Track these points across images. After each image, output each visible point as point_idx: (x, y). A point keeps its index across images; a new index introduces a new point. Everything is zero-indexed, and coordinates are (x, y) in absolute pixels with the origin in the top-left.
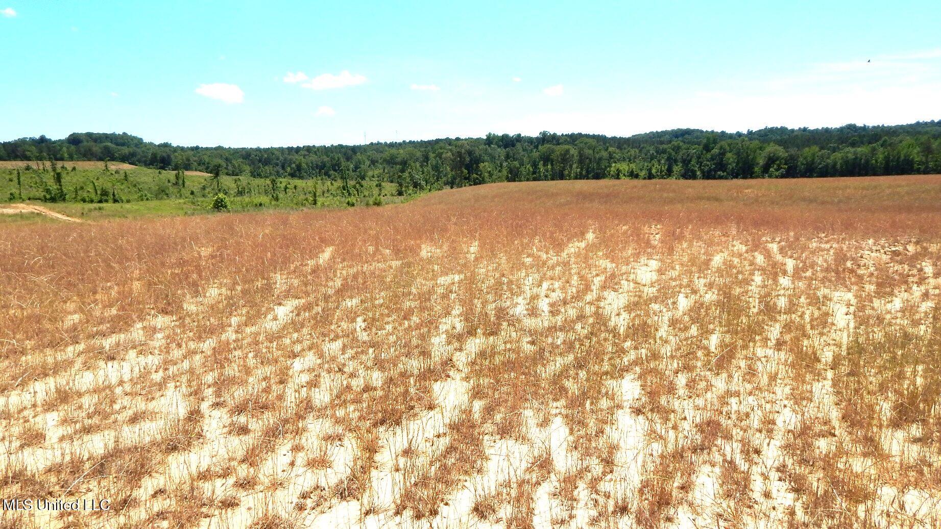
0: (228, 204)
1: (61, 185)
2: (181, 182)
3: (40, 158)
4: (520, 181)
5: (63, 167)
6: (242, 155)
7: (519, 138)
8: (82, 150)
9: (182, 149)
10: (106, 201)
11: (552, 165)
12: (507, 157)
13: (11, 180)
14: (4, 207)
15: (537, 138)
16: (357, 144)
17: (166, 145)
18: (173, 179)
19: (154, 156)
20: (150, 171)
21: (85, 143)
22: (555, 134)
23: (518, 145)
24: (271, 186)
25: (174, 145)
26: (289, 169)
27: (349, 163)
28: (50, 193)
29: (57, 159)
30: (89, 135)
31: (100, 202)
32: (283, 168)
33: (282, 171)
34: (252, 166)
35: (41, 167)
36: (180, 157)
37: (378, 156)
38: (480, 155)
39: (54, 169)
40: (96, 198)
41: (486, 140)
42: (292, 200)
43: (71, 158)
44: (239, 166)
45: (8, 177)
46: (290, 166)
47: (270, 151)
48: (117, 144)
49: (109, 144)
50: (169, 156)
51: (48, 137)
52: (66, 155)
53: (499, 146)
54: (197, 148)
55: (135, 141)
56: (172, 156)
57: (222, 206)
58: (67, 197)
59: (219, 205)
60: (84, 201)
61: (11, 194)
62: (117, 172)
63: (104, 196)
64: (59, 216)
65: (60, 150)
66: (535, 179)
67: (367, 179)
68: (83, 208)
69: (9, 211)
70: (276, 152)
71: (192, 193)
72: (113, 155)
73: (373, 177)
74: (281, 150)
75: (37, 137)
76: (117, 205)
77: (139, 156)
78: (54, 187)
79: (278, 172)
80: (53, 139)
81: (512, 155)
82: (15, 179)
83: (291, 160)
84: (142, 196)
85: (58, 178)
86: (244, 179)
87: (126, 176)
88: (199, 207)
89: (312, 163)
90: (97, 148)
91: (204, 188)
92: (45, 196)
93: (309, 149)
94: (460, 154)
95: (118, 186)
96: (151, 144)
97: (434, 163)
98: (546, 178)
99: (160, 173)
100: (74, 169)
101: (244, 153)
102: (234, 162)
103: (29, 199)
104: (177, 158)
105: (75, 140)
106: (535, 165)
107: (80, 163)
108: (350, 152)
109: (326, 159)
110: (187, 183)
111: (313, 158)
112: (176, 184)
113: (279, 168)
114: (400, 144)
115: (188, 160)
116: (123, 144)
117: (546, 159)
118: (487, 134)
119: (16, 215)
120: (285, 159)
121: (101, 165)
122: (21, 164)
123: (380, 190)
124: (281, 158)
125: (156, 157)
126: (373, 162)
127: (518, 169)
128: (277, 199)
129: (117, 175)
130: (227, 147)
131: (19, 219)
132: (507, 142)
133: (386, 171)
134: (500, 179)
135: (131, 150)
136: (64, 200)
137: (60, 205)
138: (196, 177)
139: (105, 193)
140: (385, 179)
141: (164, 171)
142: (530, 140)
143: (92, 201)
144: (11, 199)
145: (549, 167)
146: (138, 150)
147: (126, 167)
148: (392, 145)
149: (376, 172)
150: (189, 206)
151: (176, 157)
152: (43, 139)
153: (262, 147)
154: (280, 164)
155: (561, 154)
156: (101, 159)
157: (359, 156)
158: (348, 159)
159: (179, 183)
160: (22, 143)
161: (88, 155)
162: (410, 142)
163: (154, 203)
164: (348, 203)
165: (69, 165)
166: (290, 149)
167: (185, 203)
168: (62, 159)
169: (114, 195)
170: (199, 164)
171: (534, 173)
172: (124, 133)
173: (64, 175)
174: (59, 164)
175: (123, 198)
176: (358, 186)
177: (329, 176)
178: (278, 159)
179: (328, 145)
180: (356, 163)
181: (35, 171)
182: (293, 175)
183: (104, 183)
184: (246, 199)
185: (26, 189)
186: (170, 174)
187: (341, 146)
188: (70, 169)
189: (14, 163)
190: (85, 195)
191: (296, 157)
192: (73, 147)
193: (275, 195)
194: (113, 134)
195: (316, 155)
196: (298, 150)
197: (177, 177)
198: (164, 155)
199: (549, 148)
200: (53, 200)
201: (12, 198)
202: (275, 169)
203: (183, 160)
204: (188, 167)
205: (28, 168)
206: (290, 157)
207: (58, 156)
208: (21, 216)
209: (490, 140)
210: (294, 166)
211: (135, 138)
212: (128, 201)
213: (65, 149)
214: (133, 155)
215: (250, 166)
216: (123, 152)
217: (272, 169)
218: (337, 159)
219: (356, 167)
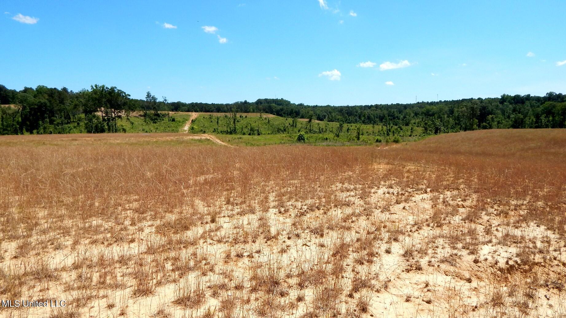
0: (306, 138)
2: (295, 124)
4: (525, 128)
5: (241, 116)
6: (338, 110)
7: (528, 97)
9: (309, 107)
11: (553, 117)
12: (514, 110)
15: (544, 97)
17: (301, 105)
18: (291, 123)
19: (292, 110)
22: (560, 94)
23: (527, 103)
25: (305, 104)
26: (363, 119)
27: (400, 115)
28: (231, 129)
32: (360, 118)
33: (358, 120)
36: (304, 111)
37: (420, 111)
38: (492, 110)
39: (235, 117)
41: (501, 99)
43: (253, 112)
44: (335, 116)
46: (364, 116)
47: (354, 108)
48: (278, 105)
49: (274, 104)
50: (299, 110)
52: (251, 110)
53: (511, 103)
54: (316, 106)
55: (287, 103)
56: (300, 111)
57: (302, 139)
59: (300, 139)
62: (265, 119)
64: (219, 141)
66: (537, 127)
70: (358, 108)
71: (299, 131)
73: (415, 123)
74: (361, 107)
75: (243, 101)
77: (284, 111)
79: (356, 120)
80: (250, 102)
81: (518, 109)
83: (365, 113)
84: (273, 132)
85: (234, 121)
87: (269, 121)
89: (377, 114)
90: (267, 107)
92: (228, 131)
93: (377, 106)
94: (472, 109)
96: (294, 104)
97: (457, 115)
98: (547, 126)
100: (246, 117)
101: (340, 109)
102: (333, 114)
103: (221, 132)
105: (259, 102)
106: (537, 116)
107: (250, 114)
108: (403, 108)
109: (386, 112)
110: (298, 125)
111: (379, 112)
112: (293, 126)
114: (437, 103)
115: (309, 113)
117: (549, 112)
118: (502, 94)
120: (361, 112)
121: (259, 115)
122: (224, 114)
124: (359, 111)
125: (292, 111)
126: (416, 114)
127: (522, 119)
128: (338, 136)
129: (265, 121)
130: (332, 106)
132: (518, 100)
133: (424, 120)
134: (505, 127)
135: (282, 107)
140: (422, 125)
142: (538, 99)
144: (214, 131)
145: (551, 118)
146: (285, 108)
147: (271, 116)
148: (432, 104)
149: (417, 121)
151: (302, 111)
152: (246, 102)
153: (350, 105)
154: (358, 115)
155: (562, 109)
157: (408, 110)
158: (400, 112)
161: (262, 110)
162: (445, 101)
166: (366, 107)
169: (258, 131)
171: (536, 122)
172: (282, 99)
175: (263, 133)
178: (357, 112)
179: (389, 104)
180: (405, 115)
182: (364, 122)
185: (222, 127)
186: (291, 120)
187: (398, 104)
190: (246, 130)
191: (368, 111)
193: (337, 133)
194: (277, 99)
195: (381, 110)
196: (371, 107)
197: (293, 122)
198: (297, 110)
199: (551, 104)
202: (355, 118)
205: (226, 116)
206: (366, 111)
207: (248, 110)
209: (504, 99)
210: (366, 116)
214: (282, 110)
216: (277, 109)
217: (353, 118)
218: (392, 112)
219: (405, 117)
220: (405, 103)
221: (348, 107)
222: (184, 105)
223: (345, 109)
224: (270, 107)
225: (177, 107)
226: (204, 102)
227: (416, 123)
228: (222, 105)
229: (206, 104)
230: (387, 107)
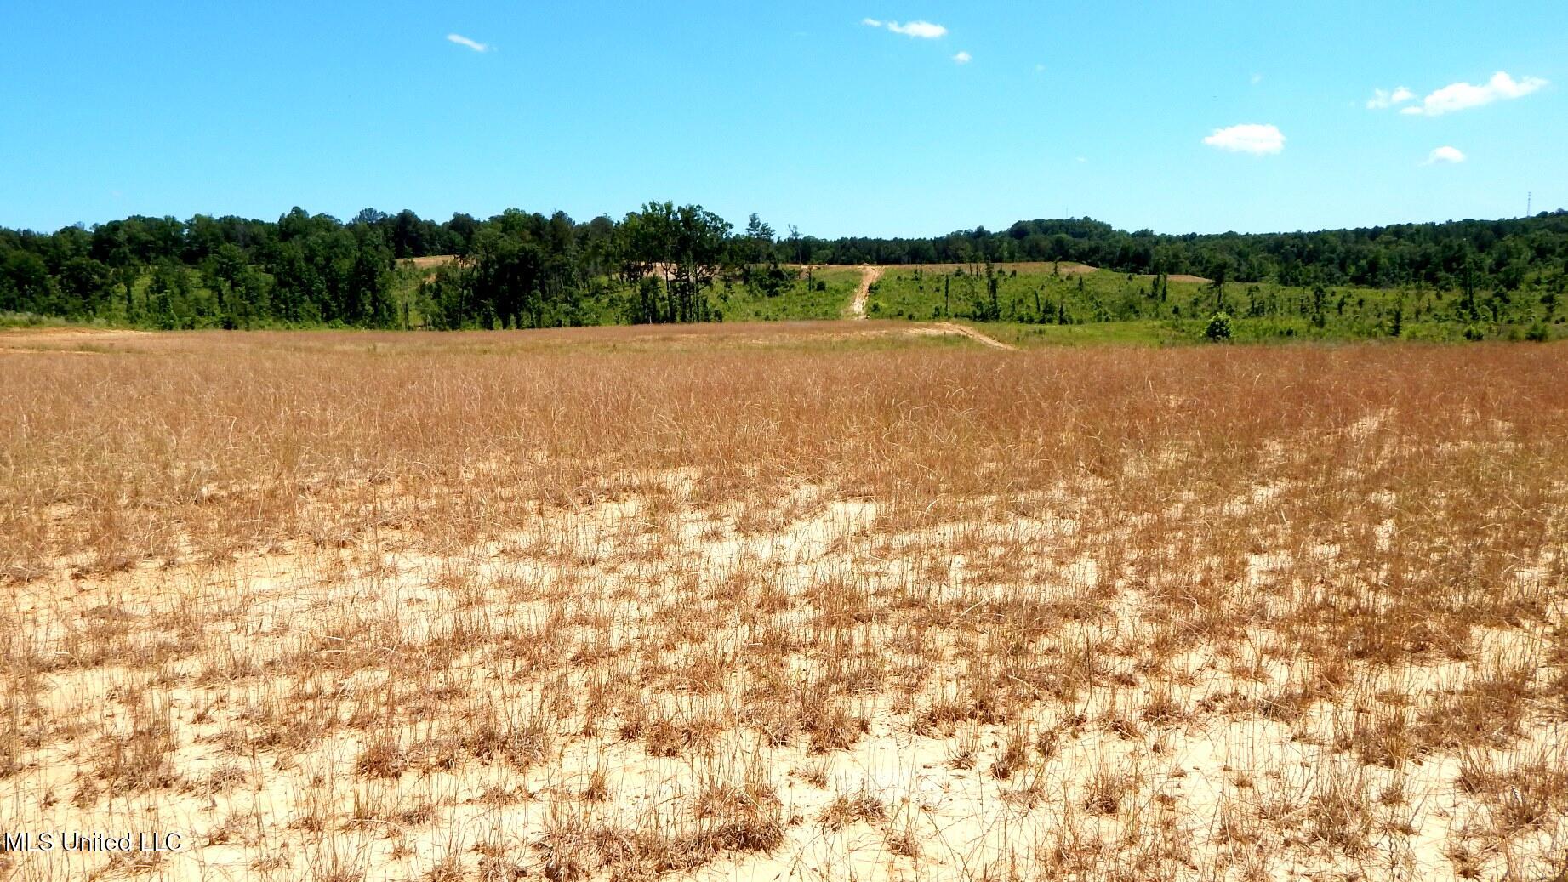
0: (1232, 329)
1: (995, 297)
2: (1160, 292)
3: (974, 260)
5: (1000, 272)
6: (1268, 246)
8: (1027, 246)
9: (1169, 239)
10: (1050, 321)
13: (938, 290)
14: (927, 327)
16: (1509, 216)
17: (1144, 234)
18: (1148, 287)
19: (1125, 250)
20: (1116, 275)
21: (1032, 236)
24: (1313, 300)
25: (1158, 233)
26: (1352, 270)
27: (1483, 255)
28: (982, 309)
29: (994, 260)
30: (1039, 223)
31: (1042, 322)
32: (1343, 267)
33: (1338, 274)
34: (1284, 265)
35: (974, 272)
36: (1164, 252)
37: (1556, 240)
39: (989, 275)
40: (1037, 317)
42: (1350, 327)
43: (1012, 258)
44: (1260, 264)
45: (935, 286)
46: (1355, 263)
47: (1320, 237)
48: (1074, 235)
49: (1063, 235)
50: (1147, 251)
51: (986, 229)
52: (1006, 254)
54: (1193, 236)
55: (1100, 230)
56: (1152, 252)
57: (1221, 333)
58: (1001, 314)
59: (1216, 332)
60: (1021, 320)
61: (937, 309)
62: (1069, 278)
63: (1049, 313)
64: (989, 341)
65: (1000, 247)
67: (1523, 287)
68: (1020, 331)
69: (932, 332)
70: (1331, 239)
71: (1176, 311)
72: (1067, 251)
73: (1538, 282)
74: (1343, 234)
75: (974, 229)
76: (1064, 327)
77: (1102, 254)
78: (986, 299)
79: (1331, 275)
80: (993, 231)
82: (943, 289)
83: (1359, 252)
84: (1100, 314)
85: (993, 287)
86: (1265, 288)
87: (1081, 284)
88: (1183, 334)
89: (1401, 257)
90: (1046, 243)
91: (1196, 303)
92: (974, 313)
93: (1398, 231)
95: (1068, 299)
96: (1123, 232)
99: (1130, 278)
100: (1014, 273)
101: (1272, 242)
102: (1252, 258)
103: (956, 316)
104: (1159, 254)
105: (1020, 231)
107: (1022, 265)
108: (1490, 233)
109: (1432, 248)
110: (1170, 294)
111: (1405, 247)
112: (1153, 296)
113: (1334, 268)
115: (1176, 256)
116: (1082, 235)
119: (939, 337)
120: (1348, 252)
121: (1048, 267)
122: (952, 268)
123: (1551, 309)
124: (1341, 249)
125: (1127, 254)
126: (1543, 253)
128: (1321, 323)
129: (1068, 283)
131: (942, 343)
135: (1093, 243)
136: (997, 318)
137: (992, 326)
138: (1185, 285)
139: (1049, 309)
141: (1137, 276)
143: (1031, 321)
144: (935, 316)
146: (1104, 244)
147: (1084, 269)
149: (1546, 273)
150: (1168, 331)
151: (1157, 252)
152: (981, 232)
153: (1305, 230)
154: (1337, 261)
156: (1049, 259)
157: (1508, 240)
158: (1483, 247)
159: (1157, 294)
160: (956, 237)
161: (1034, 254)
163: (1115, 326)
164: (1469, 335)
165: (1008, 268)
166: (1360, 233)
167: (1162, 327)
168: (1000, 260)
169: (1061, 313)
170: (1193, 264)
173: (1001, 282)
174: (997, 267)
175: (1074, 317)
176: (1497, 301)
177: (1435, 281)
178: (1333, 251)
179: (1440, 220)
180: (1501, 255)
181: (967, 277)
182: (1359, 281)
183: (1051, 295)
184: (1265, 322)
185: (954, 303)
186: (1145, 280)
187: (1469, 223)
188: (1009, 274)
189: (943, 266)
190: (1024, 311)
191: (1371, 247)
192: (1016, 242)
193: (1318, 316)
194: (1071, 221)
195: (1413, 241)
196: (1376, 233)
197: (1155, 284)
198: (1141, 249)
200: (984, 318)
201: (937, 315)
202: (1326, 269)
203: (1167, 257)
204: (1173, 269)
205: (958, 273)
206: (1359, 247)
207: (997, 255)
208: (945, 339)
210: (1363, 263)
211: (1101, 224)
212: (1080, 322)
213: (1005, 245)
214: (1095, 250)
215: (1279, 264)
216: (1081, 246)
217: (1319, 269)
218: (1456, 247)
219: (1500, 263)
220: (1493, 216)
221: (1299, 236)
222: (822, 245)
223: (1291, 242)
224: (1059, 242)
225: (804, 250)
226: (872, 236)
227: (1543, 281)
228: (922, 241)
229: (879, 241)
230: (1433, 232)
